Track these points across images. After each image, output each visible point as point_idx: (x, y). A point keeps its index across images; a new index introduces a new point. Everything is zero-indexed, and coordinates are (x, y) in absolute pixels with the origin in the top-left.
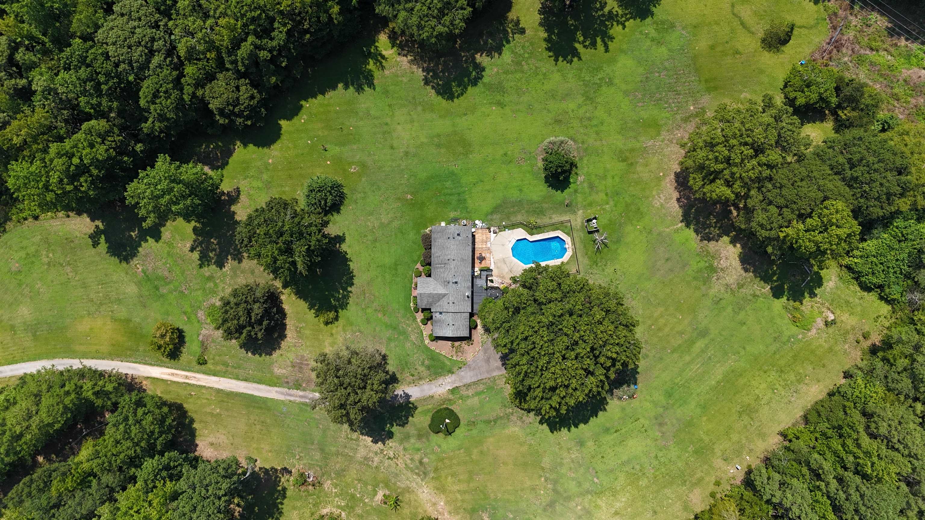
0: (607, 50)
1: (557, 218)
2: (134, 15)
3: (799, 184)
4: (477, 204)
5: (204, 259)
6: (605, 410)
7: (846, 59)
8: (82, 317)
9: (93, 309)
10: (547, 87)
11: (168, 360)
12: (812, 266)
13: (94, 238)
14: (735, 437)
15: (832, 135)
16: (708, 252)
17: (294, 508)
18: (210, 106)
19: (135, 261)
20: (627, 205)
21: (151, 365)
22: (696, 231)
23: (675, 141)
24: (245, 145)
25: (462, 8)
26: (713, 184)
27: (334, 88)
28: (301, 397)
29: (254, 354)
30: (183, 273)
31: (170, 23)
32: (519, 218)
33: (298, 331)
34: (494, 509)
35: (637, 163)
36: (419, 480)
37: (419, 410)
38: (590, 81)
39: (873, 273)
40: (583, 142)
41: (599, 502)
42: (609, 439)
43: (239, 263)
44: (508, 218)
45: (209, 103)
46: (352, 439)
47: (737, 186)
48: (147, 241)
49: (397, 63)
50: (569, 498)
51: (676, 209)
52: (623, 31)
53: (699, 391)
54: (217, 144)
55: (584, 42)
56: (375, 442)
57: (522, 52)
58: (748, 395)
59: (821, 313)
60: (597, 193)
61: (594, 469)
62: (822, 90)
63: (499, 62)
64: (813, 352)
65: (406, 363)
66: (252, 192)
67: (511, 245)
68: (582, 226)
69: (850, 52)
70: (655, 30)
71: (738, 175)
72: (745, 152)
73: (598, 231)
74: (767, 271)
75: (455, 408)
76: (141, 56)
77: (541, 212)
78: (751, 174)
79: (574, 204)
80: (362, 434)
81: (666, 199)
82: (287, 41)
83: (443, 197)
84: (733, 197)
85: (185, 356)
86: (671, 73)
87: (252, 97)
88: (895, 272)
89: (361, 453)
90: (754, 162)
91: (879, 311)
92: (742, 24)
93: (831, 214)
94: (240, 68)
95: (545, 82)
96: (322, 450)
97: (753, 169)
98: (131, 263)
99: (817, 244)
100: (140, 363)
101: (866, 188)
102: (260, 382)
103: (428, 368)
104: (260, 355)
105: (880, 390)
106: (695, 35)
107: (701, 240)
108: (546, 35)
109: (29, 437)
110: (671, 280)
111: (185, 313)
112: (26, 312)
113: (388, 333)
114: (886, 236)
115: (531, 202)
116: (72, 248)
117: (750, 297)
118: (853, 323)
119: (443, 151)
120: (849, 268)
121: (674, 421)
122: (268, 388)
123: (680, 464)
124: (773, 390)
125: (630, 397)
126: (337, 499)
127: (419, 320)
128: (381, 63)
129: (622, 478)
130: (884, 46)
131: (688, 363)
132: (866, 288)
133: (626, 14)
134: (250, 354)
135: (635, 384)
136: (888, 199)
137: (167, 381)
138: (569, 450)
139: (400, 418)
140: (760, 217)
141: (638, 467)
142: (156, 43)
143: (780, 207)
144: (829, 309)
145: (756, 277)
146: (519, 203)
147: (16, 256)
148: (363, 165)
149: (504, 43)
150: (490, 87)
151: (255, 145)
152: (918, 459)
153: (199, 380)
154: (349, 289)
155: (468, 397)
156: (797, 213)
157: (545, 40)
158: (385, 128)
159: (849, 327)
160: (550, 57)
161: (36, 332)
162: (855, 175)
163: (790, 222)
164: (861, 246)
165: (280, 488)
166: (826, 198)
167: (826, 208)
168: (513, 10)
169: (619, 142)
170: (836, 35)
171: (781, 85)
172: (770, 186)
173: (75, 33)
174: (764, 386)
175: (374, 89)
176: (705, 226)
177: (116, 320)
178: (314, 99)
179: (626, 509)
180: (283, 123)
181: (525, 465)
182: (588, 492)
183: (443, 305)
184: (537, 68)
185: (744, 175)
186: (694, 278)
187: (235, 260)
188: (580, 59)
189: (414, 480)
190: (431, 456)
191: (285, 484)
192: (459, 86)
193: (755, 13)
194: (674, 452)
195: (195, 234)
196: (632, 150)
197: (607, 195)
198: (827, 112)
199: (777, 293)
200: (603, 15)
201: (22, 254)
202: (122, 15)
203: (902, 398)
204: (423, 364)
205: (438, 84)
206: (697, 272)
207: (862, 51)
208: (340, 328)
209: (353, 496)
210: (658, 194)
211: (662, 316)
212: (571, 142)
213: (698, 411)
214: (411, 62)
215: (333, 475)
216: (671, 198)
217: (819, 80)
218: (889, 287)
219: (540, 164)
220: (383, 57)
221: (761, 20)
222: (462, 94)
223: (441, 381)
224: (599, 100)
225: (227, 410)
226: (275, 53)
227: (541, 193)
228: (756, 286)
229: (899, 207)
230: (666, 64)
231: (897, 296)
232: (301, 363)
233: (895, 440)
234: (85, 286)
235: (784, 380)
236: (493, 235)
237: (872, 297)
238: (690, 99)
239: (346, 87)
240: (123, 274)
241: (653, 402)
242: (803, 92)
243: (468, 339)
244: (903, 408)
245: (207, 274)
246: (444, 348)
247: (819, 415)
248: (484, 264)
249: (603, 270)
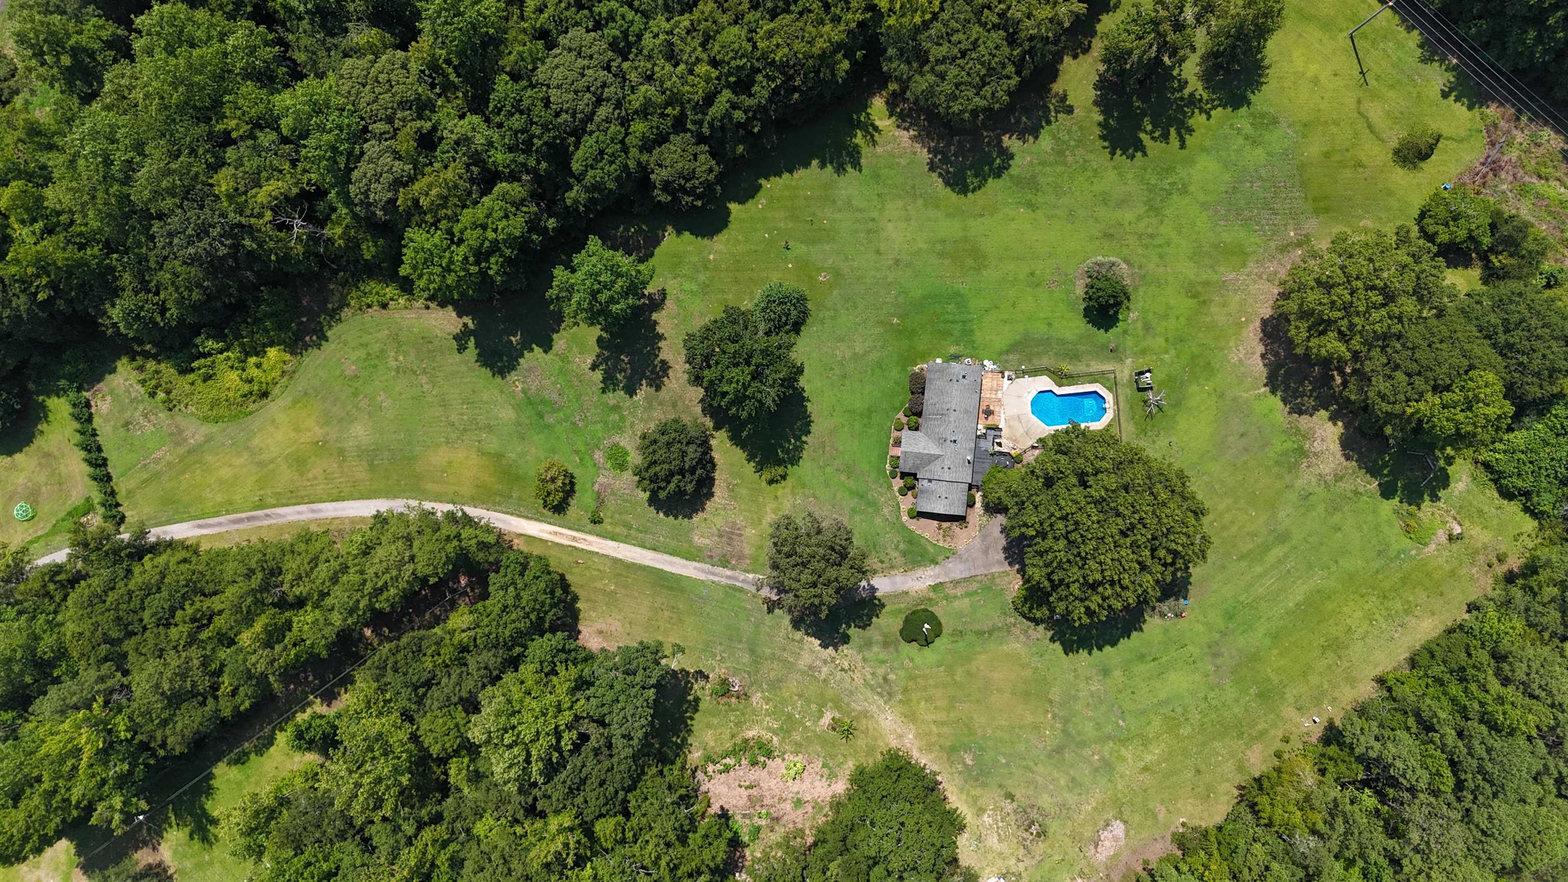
0: (1183, 146)
1: (1096, 366)
2: (586, 51)
3: (1438, 345)
4: (987, 338)
5: (609, 383)
6: (1141, 630)
7: (1505, 187)
8: (438, 445)
9: (454, 436)
10: (1098, 187)
11: (550, 513)
12: (1437, 459)
13: (461, 340)
14: (1314, 680)
15: (1479, 287)
16: (1298, 429)
17: (709, 726)
18: (653, 177)
19: (513, 376)
20: (1194, 357)
21: (527, 518)
22: (1285, 401)
23: (1265, 277)
24: (679, 233)
25: (1009, 78)
26: (1322, 337)
27: (806, 165)
28: (728, 577)
29: (667, 515)
30: (578, 399)
31: (626, 65)
32: (1045, 362)
33: (731, 488)
34: (981, 749)
35: (1211, 301)
36: (881, 702)
37: (887, 609)
38: (1156, 185)
39: (1519, 475)
40: (1140, 267)
41: (1123, 752)
42: (1141, 669)
43: (657, 390)
44: (1030, 360)
45: (653, 172)
46: (793, 640)
47: (1356, 344)
48: (532, 350)
49: (895, 138)
50: (1082, 744)
51: (1259, 369)
52: (1207, 123)
53: (1270, 614)
54: (640, 228)
55: (1152, 132)
56: (825, 646)
57: (1067, 137)
58: (1336, 624)
59: (1444, 523)
60: (1154, 337)
61: (1120, 707)
62: (1473, 227)
63: (1034, 148)
64: (1428, 575)
65: (875, 546)
66: (681, 297)
67: (1030, 398)
68: (1130, 381)
69: (1510, 178)
70: (1252, 124)
71: (1359, 328)
72: (1374, 299)
73: (1151, 388)
74: (1376, 461)
75: (937, 611)
76: (588, 105)
77: (1075, 357)
78: (1377, 327)
79: (1121, 349)
80: (808, 634)
81: (1247, 353)
82: (770, 100)
83: (942, 325)
84: (1348, 355)
85: (574, 510)
86: (1267, 184)
87: (711, 170)
88: (1548, 476)
89: (805, 660)
90: (1383, 312)
91: (1520, 527)
92: (1370, 127)
93: (1478, 387)
94: (704, 130)
95: (1095, 181)
96: (752, 651)
97: (1380, 321)
98: (508, 378)
99: (1457, 424)
100: (512, 514)
101: (1524, 359)
102: (674, 553)
103: (904, 554)
104: (676, 518)
105: (1519, 624)
106: (1304, 136)
107: (1289, 413)
108: (1101, 118)
109: (393, 591)
110: (1245, 463)
111: (577, 452)
112: (361, 433)
113: (853, 502)
114: (1540, 426)
115: (1063, 342)
116: (429, 351)
117: (1350, 495)
118: (1486, 540)
119: (947, 262)
120: (1487, 466)
121: (1234, 652)
122: (684, 562)
123: (1236, 710)
124: (1371, 621)
125: (1176, 615)
126: (768, 719)
127: (896, 488)
128: (872, 136)
129: (1157, 722)
130: (1558, 174)
131: (1261, 576)
132: (1507, 494)
133: (1213, 100)
134: (661, 515)
135: (1185, 598)
136: (1550, 376)
137: (547, 541)
138: (1088, 679)
139: (860, 617)
140: (1380, 384)
141: (1179, 710)
142: (606, 90)
143: (1409, 375)
144: (1455, 519)
145: (1360, 468)
146: (1046, 343)
147: (354, 355)
148: (837, 273)
149: (1044, 123)
150: (1019, 182)
151: (692, 233)
152: (1563, 711)
153: (590, 544)
154: (804, 438)
155: (955, 597)
156: (1432, 383)
157: (1099, 124)
158: (871, 225)
159: (1480, 545)
160: (1104, 148)
161: (372, 460)
162: (1512, 340)
163: (1421, 395)
164: (1506, 437)
165: (691, 698)
166: (1471, 367)
167: (1471, 379)
168: (1060, 80)
169: (1189, 271)
170: (1494, 154)
171: (1416, 213)
172: (1398, 346)
173: (503, 67)
174: (1359, 614)
175: (860, 171)
176: (1296, 394)
177: (483, 454)
178: (778, 178)
179: (1159, 764)
180: (733, 207)
181: (1026, 695)
182: (1109, 738)
183: (935, 470)
184: (1085, 161)
185: (1367, 327)
186: (1276, 462)
187: (651, 386)
188: (1145, 154)
189: (875, 701)
190: (899, 672)
191: (698, 693)
192: (976, 176)
193: (1388, 114)
194: (1230, 692)
195: (599, 347)
196: (1207, 283)
197: (1167, 340)
198: (1474, 255)
199: (1387, 492)
200: (1182, 99)
201: (362, 353)
202: (570, 50)
203: (1546, 636)
204: (897, 548)
205: (948, 172)
206: (1281, 455)
207: (1527, 179)
208: (788, 490)
209: (790, 717)
210: (1237, 346)
211: (1228, 510)
212: (1124, 266)
213: (1267, 641)
214: (914, 139)
215: (765, 686)
216: (1254, 353)
217: (1470, 212)
218: (1538, 496)
219: (1080, 291)
220: (876, 129)
221: (1396, 124)
222: (980, 188)
223: (920, 572)
224: (1167, 212)
225: (625, 587)
226: (750, 114)
227: (1077, 331)
228: (1359, 480)
229: (1562, 389)
230: (1263, 172)
231: (1547, 508)
232: (733, 533)
233: (1535, 686)
234: (444, 404)
235: (1387, 609)
236: (1006, 382)
237: (1513, 508)
238: (1291, 221)
239: (823, 166)
240: (496, 392)
241: (1207, 624)
242: (1447, 225)
243: (960, 519)
244: (1547, 649)
245: (612, 402)
246: (927, 530)
247: (1433, 656)
248: (991, 421)
249: (1154, 442)
